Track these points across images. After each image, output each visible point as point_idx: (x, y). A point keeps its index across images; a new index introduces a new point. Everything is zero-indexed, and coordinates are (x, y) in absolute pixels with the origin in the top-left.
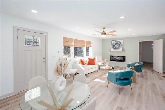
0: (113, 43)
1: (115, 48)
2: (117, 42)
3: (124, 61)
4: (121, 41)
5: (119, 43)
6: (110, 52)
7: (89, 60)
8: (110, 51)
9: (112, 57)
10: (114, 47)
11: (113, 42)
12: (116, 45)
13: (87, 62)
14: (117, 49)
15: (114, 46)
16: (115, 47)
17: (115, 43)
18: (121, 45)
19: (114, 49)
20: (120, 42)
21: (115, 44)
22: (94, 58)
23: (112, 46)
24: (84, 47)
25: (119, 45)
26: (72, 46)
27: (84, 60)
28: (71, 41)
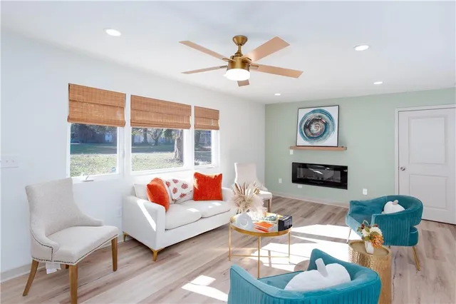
0: (305, 117)
1: (310, 137)
2: (318, 114)
3: (343, 184)
4: (333, 112)
5: (324, 116)
6: (292, 152)
7: (198, 182)
8: (291, 148)
9: (296, 166)
10: (307, 130)
11: (302, 113)
12: (316, 125)
13: (189, 191)
14: (318, 138)
15: (307, 127)
16: (309, 133)
17: (312, 116)
18: (330, 124)
19: (306, 139)
20: (326, 113)
21: (311, 123)
22: (218, 174)
23: (301, 130)
24: (185, 131)
25: (326, 124)
26: (123, 124)
27: (176, 181)
28: (114, 103)
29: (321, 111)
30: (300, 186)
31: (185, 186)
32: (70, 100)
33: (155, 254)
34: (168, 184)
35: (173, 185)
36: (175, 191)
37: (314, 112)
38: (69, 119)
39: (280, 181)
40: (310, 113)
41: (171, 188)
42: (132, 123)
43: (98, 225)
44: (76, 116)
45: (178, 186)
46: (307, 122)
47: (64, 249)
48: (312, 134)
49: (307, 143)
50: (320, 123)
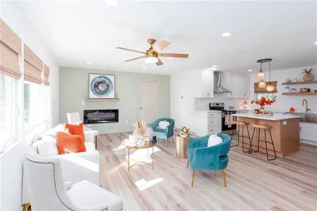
0: (94, 80)
1: (98, 93)
2: (103, 79)
3: (116, 120)
4: (111, 78)
5: (106, 80)
6: (83, 103)
9: (87, 112)
10: (96, 89)
11: (92, 77)
12: (101, 85)
14: (103, 93)
15: (96, 86)
16: (98, 91)
17: (98, 80)
18: (110, 85)
19: (95, 94)
20: (108, 79)
21: (99, 84)
23: (92, 88)
25: (108, 85)
29: (105, 77)
37: (100, 77)
46: (96, 83)
49: (97, 97)
50: (104, 84)
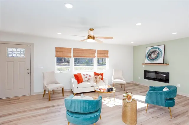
0: (149, 51)
1: (150, 59)
2: (155, 49)
4: (162, 48)
5: (157, 50)
6: (144, 66)
8: (143, 64)
9: (146, 72)
10: (150, 56)
11: (148, 49)
13: (91, 78)
14: (154, 60)
15: (150, 55)
16: (150, 58)
17: (152, 50)
20: (159, 49)
21: (152, 53)
23: (147, 56)
24: (94, 58)
25: (158, 53)
26: (71, 57)
27: (87, 74)
28: (68, 51)
29: (156, 48)
30: (147, 80)
31: (90, 76)
32: (56, 51)
33: (74, 94)
34: (84, 75)
35: (86, 76)
36: (86, 77)
37: (153, 48)
38: (56, 56)
39: (139, 78)
40: (151, 49)
41: (85, 76)
42: (74, 56)
43: (60, 84)
44: (57, 55)
45: (88, 76)
46: (150, 53)
47: (48, 87)
48: (152, 58)
49: (150, 62)
50: (155, 53)
